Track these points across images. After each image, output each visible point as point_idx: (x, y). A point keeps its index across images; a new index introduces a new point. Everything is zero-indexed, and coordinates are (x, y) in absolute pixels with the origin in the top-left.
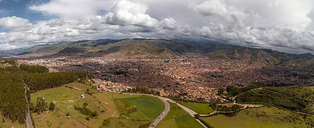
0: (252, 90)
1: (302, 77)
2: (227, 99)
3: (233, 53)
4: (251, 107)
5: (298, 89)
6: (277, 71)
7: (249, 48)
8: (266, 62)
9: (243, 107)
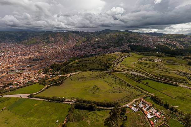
0: (71, 63)
1: (105, 48)
2: (53, 74)
3: (48, 38)
4: (73, 75)
5: (103, 56)
6: (86, 47)
7: (60, 33)
8: (76, 41)
9: (67, 76)
